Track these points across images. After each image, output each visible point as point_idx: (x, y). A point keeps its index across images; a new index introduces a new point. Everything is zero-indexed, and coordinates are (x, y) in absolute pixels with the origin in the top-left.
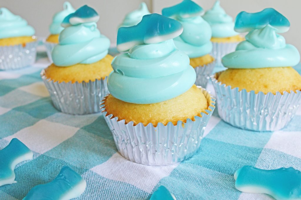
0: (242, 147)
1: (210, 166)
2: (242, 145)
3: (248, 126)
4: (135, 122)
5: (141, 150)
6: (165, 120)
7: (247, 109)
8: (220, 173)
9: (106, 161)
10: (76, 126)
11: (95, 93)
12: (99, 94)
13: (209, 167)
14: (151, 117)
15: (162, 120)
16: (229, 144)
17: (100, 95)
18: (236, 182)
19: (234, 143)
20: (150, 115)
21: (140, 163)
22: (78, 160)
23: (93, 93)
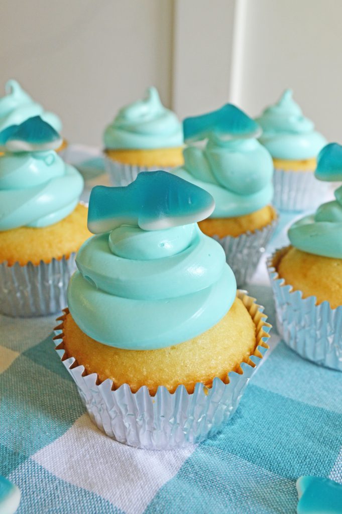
0: (316, 409)
1: (254, 456)
2: (314, 404)
3: (329, 363)
4: (116, 382)
5: (127, 424)
6: (172, 382)
7: (330, 335)
8: (270, 474)
9: (62, 434)
10: (14, 349)
11: (51, 282)
12: (58, 282)
13: (250, 459)
14: (145, 373)
15: (167, 381)
16: (292, 401)
17: (61, 284)
18: (299, 503)
19: (300, 400)
20: (144, 370)
21: (124, 443)
22: (10, 431)
23: (48, 281)
